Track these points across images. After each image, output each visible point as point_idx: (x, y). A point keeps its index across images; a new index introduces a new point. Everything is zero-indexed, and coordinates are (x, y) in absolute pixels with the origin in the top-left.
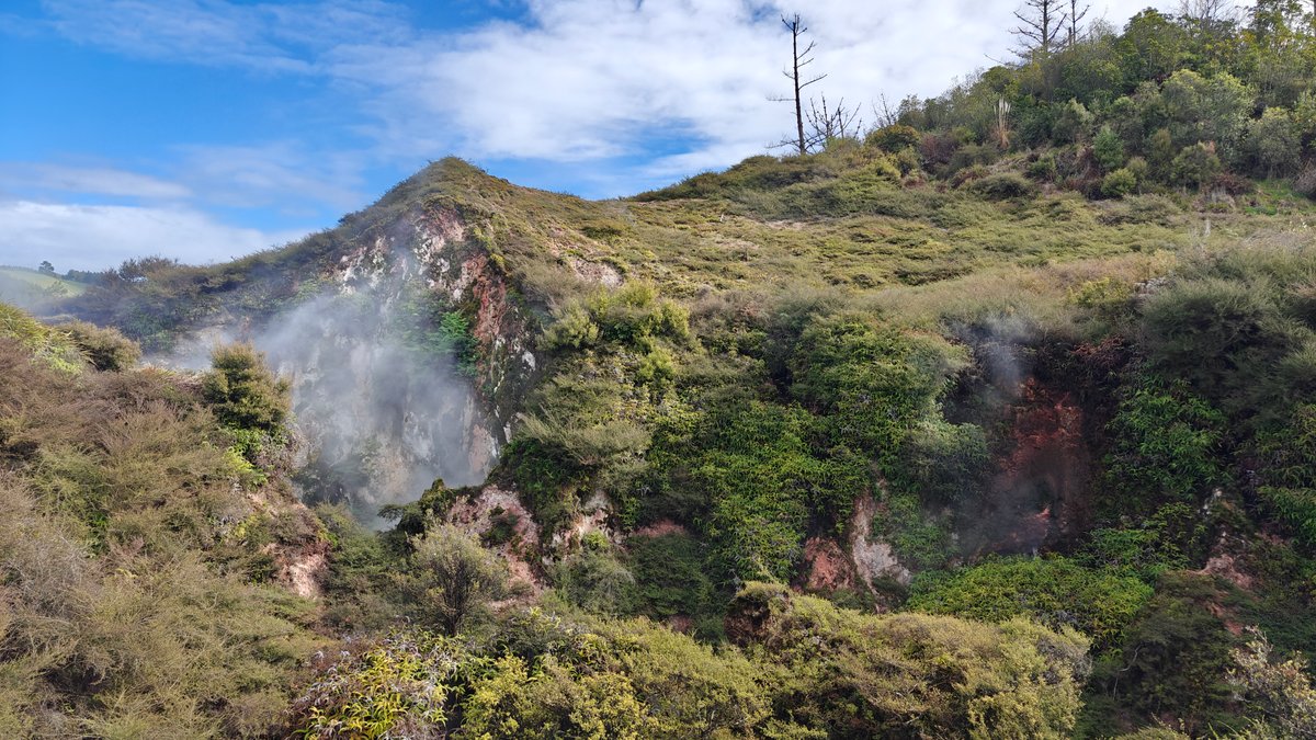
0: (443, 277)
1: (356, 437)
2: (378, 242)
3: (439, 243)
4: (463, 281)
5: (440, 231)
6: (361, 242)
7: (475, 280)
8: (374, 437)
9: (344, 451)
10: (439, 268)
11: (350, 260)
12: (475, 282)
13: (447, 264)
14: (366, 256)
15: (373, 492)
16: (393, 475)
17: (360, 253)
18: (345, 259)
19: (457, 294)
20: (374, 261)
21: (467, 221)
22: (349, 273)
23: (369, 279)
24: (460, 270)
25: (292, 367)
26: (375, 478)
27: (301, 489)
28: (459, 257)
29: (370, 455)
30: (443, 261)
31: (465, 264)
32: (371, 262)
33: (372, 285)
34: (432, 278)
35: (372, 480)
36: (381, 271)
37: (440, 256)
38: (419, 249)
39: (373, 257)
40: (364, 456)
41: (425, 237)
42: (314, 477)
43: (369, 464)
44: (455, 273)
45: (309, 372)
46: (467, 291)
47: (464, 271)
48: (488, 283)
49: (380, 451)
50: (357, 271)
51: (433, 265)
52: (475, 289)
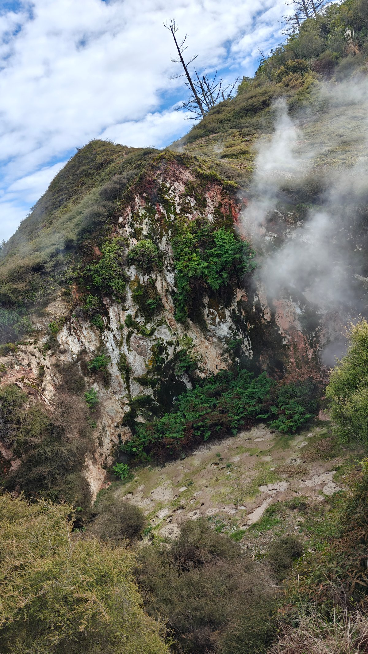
0: (196, 210)
1: (174, 341)
2: (136, 200)
3: (181, 188)
4: (211, 208)
5: (177, 179)
6: (126, 204)
7: (220, 203)
8: (186, 335)
9: (169, 352)
10: (188, 204)
11: (125, 219)
12: (220, 205)
13: (192, 199)
14: (133, 213)
15: (203, 370)
16: (207, 354)
17: (129, 212)
18: (121, 219)
19: (210, 218)
20: (140, 215)
21: (188, 166)
22: (128, 229)
23: (142, 229)
24: (205, 199)
25: (116, 309)
26: (199, 361)
27: (150, 389)
28: (200, 191)
29: (189, 348)
30: (189, 198)
31: (206, 195)
32: (138, 215)
33: (145, 232)
34: (188, 212)
35: (198, 363)
36: (147, 220)
37: (186, 195)
38: (168, 195)
39: (138, 212)
40: (186, 350)
41: (168, 185)
42: (156, 377)
43: (192, 354)
44: (202, 204)
45: (128, 310)
46: (217, 213)
47: (209, 200)
48: (231, 202)
49: (193, 343)
50: (132, 226)
51: (184, 203)
52: (222, 210)
